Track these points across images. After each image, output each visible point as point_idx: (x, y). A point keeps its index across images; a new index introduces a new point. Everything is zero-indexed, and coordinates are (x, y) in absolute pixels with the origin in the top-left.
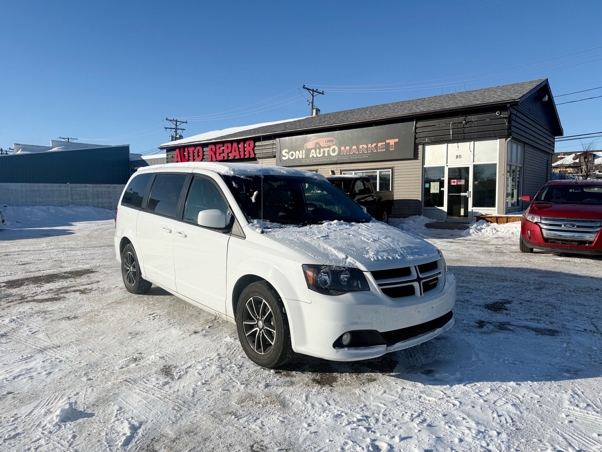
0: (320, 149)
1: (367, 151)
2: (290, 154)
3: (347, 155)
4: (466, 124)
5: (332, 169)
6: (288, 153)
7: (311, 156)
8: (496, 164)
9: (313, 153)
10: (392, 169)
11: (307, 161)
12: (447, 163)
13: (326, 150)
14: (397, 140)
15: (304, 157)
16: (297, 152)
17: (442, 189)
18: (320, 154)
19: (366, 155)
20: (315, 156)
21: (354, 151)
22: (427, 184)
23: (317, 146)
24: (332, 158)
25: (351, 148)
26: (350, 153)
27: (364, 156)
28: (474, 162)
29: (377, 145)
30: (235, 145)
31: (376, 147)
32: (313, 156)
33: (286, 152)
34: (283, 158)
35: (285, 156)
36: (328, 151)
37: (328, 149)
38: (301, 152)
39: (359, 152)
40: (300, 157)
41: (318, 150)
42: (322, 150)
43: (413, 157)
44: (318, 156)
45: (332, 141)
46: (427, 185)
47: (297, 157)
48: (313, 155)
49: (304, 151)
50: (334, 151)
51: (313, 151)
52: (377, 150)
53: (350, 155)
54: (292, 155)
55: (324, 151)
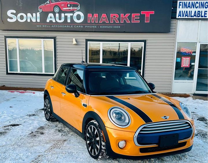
0: (60, 13)
1: (120, 21)
2: (19, 15)
3: (95, 23)
5: (77, 38)
6: (16, 15)
7: (48, 21)
9: (51, 17)
10: (145, 41)
11: (43, 26)
13: (68, 15)
14: (153, 12)
15: (38, 21)
16: (29, 15)
17: (192, 64)
18: (60, 19)
19: (118, 26)
20: (54, 21)
21: (104, 20)
22: (178, 58)
23: (57, 10)
24: (77, 25)
25: (99, 16)
26: (99, 22)
27: (116, 26)
29: (131, 16)
31: (130, 17)
32: (51, 21)
33: (12, 13)
34: (9, 20)
35: (11, 18)
36: (72, 17)
37: (72, 14)
38: (34, 14)
39: (109, 22)
40: (34, 20)
41: (57, 15)
42: (63, 15)
44: (58, 21)
45: (77, 6)
46: (179, 60)
47: (29, 21)
48: (51, 19)
49: (38, 14)
50: (79, 17)
51: (51, 15)
52: (131, 21)
53: (98, 23)
54: (22, 18)
55: (66, 17)
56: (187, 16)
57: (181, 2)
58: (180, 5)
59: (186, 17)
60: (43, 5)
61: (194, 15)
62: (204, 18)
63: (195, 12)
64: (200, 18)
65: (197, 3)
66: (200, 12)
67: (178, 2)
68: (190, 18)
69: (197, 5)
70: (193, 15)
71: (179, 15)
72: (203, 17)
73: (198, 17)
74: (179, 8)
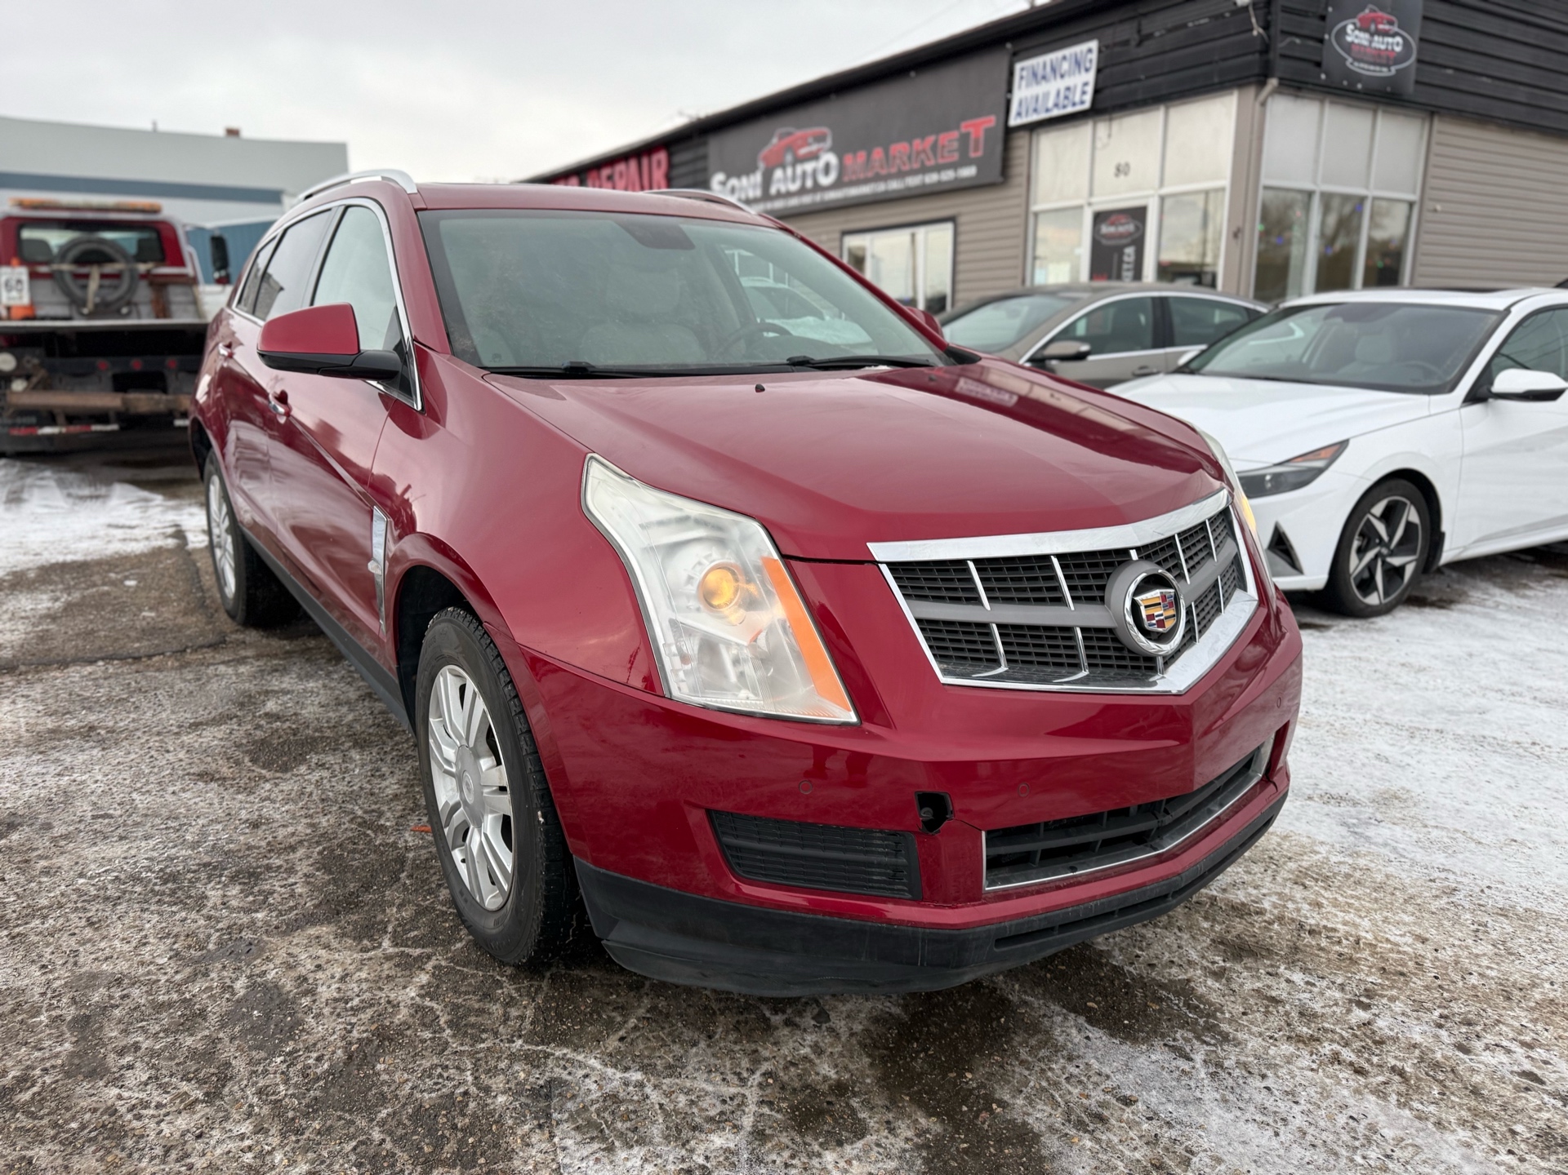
0: (794, 165)
2: (728, 185)
4: (1140, 44)
6: (724, 184)
7: (773, 191)
8: (1223, 189)
10: (955, 220)
12: (1091, 194)
13: (809, 167)
15: (758, 194)
16: (744, 180)
18: (794, 179)
20: (783, 189)
22: (1040, 271)
23: (789, 158)
24: (823, 193)
28: (1162, 184)
30: (633, 164)
32: (778, 191)
36: (814, 172)
37: (815, 164)
38: (752, 177)
40: (751, 195)
42: (800, 169)
43: (1000, 179)
44: (794, 187)
46: (1040, 277)
48: (779, 186)
50: (827, 169)
51: (778, 173)
54: (733, 190)
55: (804, 173)
56: (1035, 110)
57: (1022, 69)
58: (1022, 78)
59: (1034, 118)
60: (765, 151)
61: (1056, 105)
62: (1079, 108)
63: (1058, 94)
64: (1070, 110)
65: (1064, 58)
66: (1068, 89)
67: (1018, 66)
68: (1043, 116)
69: (1065, 66)
70: (1050, 104)
71: (1019, 114)
72: (1074, 104)
73: (1064, 107)
74: (1020, 87)
